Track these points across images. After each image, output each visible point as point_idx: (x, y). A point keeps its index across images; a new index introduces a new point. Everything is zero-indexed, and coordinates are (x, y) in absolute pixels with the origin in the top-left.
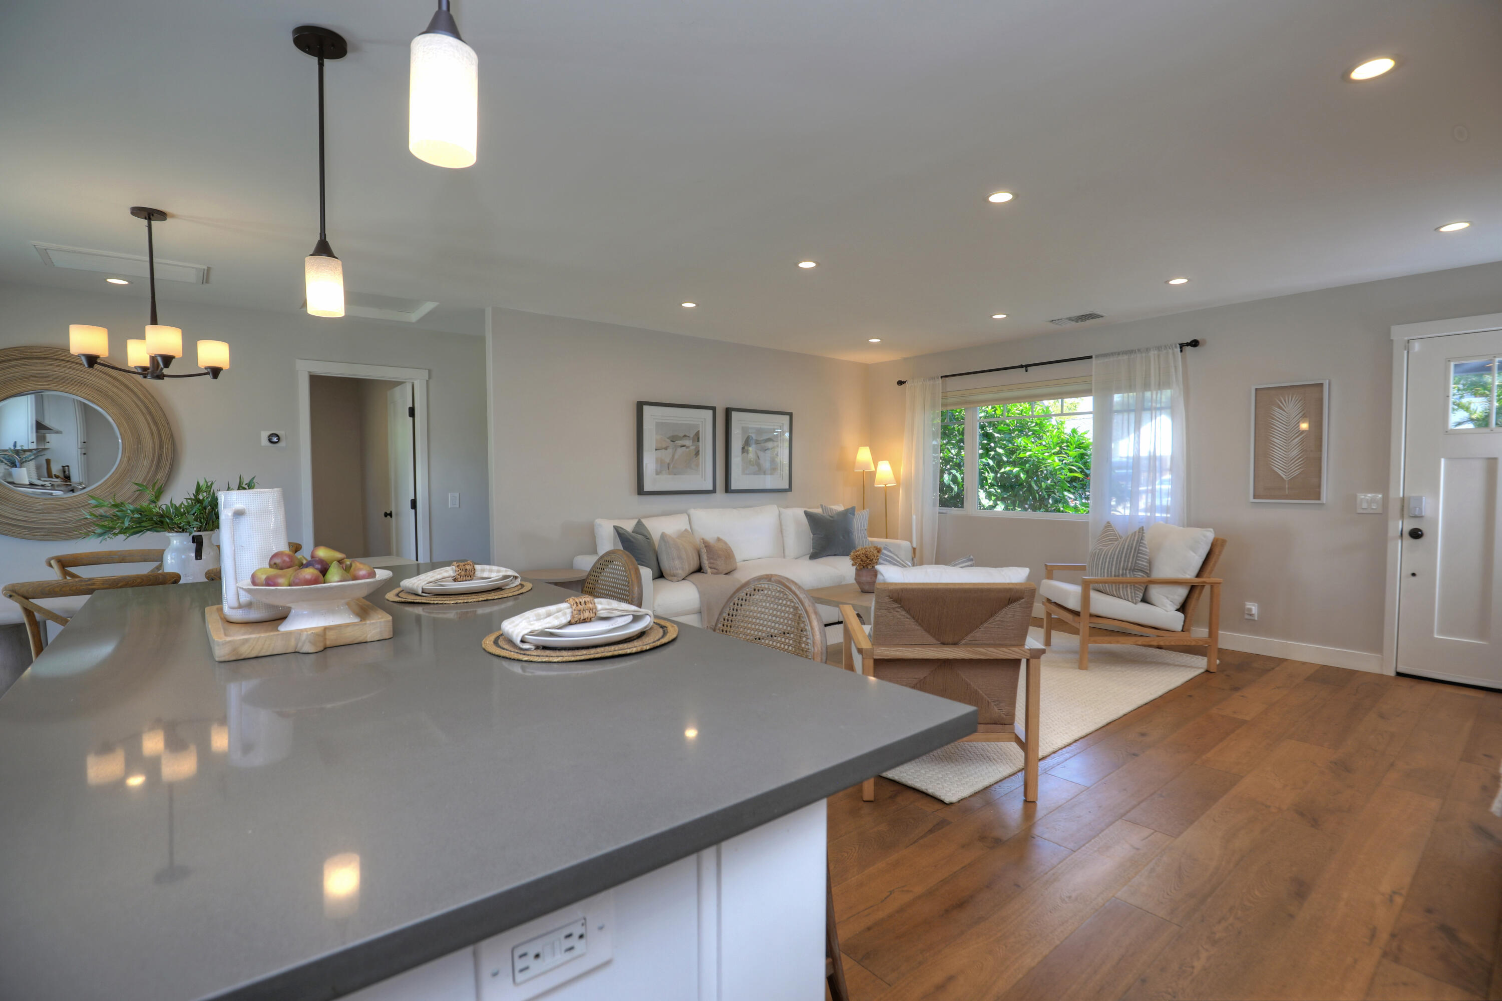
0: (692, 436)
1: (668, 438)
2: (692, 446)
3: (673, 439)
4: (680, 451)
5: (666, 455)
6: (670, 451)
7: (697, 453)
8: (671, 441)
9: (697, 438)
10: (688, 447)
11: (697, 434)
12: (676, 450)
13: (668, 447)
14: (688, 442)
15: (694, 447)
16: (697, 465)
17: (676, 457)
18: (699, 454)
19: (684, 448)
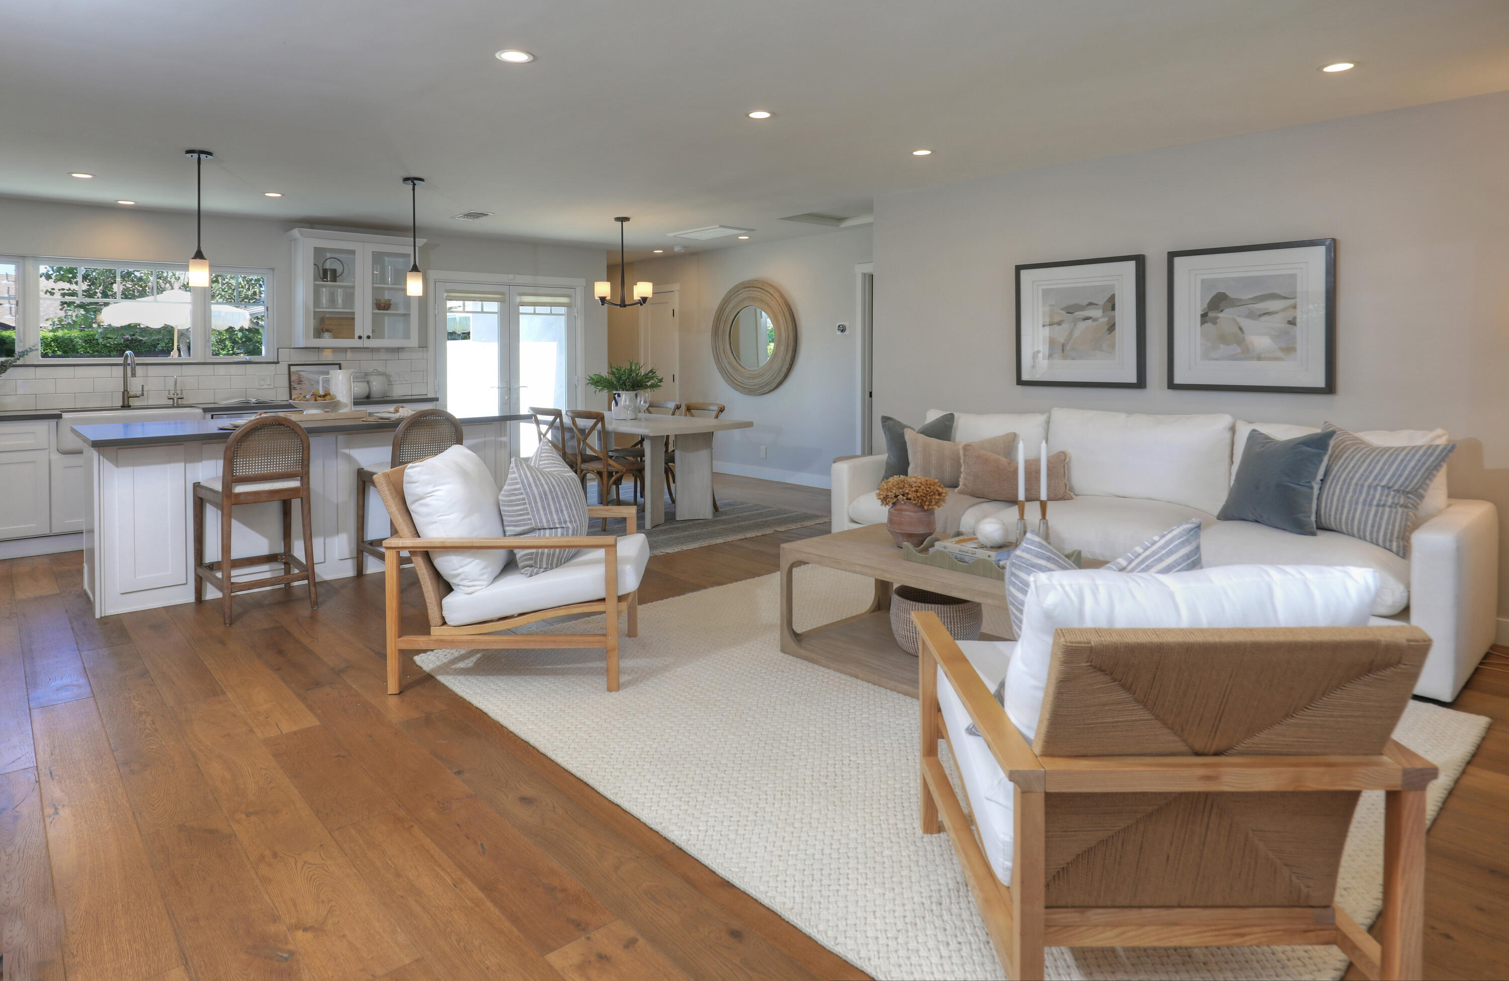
0: (1101, 303)
1: (1063, 309)
2: (1102, 317)
3: (1070, 310)
4: (1082, 325)
5: (1061, 333)
6: (1065, 326)
7: (1112, 328)
8: (1068, 313)
9: (1111, 305)
10: (1095, 320)
11: (1112, 298)
12: (1075, 324)
13: (1063, 321)
14: (1096, 313)
15: (1106, 319)
16: (1113, 346)
17: (1077, 334)
18: (1114, 329)
19: (1090, 321)
